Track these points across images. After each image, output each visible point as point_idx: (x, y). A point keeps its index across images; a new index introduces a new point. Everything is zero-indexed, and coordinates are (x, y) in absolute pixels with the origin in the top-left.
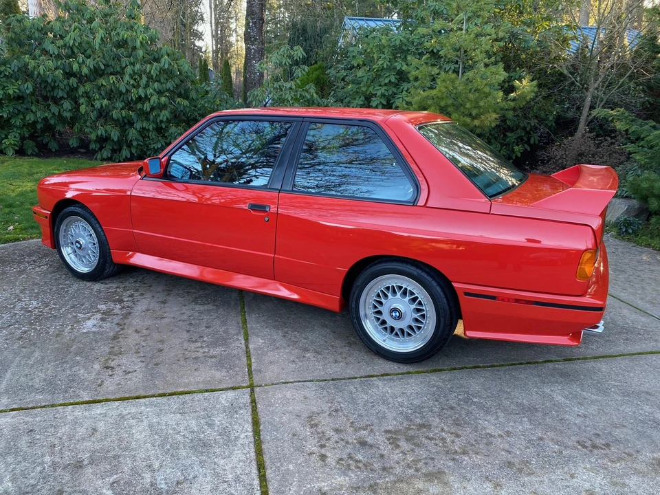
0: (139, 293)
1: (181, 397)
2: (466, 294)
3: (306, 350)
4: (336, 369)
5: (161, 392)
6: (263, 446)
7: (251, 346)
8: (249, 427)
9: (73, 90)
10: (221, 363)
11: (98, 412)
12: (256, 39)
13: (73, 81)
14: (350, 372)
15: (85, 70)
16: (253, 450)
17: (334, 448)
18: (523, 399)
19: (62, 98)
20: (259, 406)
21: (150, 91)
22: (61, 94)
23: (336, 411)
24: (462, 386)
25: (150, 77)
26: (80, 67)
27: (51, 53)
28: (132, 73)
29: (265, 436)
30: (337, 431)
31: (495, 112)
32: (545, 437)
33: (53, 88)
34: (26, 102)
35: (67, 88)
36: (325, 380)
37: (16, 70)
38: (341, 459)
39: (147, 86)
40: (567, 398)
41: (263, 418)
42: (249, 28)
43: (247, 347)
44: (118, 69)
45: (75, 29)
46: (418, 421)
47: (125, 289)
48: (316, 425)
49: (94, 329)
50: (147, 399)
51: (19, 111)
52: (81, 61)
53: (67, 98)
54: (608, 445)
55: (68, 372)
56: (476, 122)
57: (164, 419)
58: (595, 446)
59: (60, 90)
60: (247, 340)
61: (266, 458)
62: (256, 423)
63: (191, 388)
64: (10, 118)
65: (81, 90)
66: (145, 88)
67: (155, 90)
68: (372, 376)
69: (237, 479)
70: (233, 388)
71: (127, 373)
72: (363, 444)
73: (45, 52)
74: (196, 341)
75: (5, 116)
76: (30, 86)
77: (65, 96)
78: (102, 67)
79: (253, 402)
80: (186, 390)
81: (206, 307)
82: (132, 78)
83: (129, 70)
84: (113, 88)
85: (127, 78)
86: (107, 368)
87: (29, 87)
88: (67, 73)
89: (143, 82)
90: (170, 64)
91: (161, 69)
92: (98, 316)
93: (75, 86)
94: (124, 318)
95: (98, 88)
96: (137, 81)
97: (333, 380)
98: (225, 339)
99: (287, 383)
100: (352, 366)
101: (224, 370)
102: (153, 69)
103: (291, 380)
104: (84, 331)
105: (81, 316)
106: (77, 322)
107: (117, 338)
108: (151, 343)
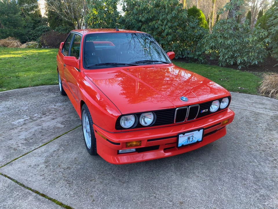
0: (55, 113)
3: (47, 162)
4: (34, 179)
7: (35, 151)
10: (12, 154)
13: (140, 24)
14: (35, 185)
21: (167, 27)
25: (168, 21)
35: (138, 27)
36: (18, 183)
39: (166, 24)
43: (35, 149)
49: (16, 123)
52: (143, 16)
60: (40, 147)
66: (165, 26)
67: (169, 27)
83: (161, 18)
84: (153, 26)
89: (165, 23)
90: (175, 14)
91: (172, 16)
92: (27, 118)
93: (140, 26)
94: (31, 122)
95: (149, 26)
96: (163, 22)
97: (21, 185)
98: (36, 143)
99: (5, 176)
100: (43, 181)
101: (5, 158)
102: (169, 17)
103: (9, 176)
104: (13, 123)
105: (25, 116)
106: (19, 119)
107: (13, 129)
108: (15, 135)
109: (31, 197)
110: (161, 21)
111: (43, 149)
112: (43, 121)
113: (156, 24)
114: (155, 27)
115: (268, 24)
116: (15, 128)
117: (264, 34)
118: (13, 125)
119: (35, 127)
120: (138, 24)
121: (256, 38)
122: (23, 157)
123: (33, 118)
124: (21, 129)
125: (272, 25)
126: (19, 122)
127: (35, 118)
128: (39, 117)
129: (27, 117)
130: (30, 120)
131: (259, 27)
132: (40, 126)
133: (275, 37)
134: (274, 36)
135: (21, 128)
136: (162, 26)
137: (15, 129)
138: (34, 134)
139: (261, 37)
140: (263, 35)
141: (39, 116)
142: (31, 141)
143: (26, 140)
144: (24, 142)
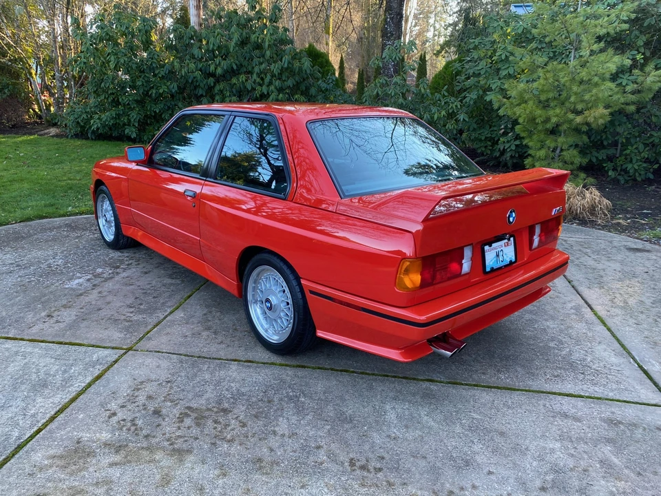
0: (137, 263)
1: (70, 347)
2: (312, 292)
3: (208, 329)
4: (213, 349)
5: (62, 340)
6: (81, 397)
7: (168, 318)
8: (89, 379)
9: (211, 88)
10: (130, 327)
11: (7, 346)
12: (392, 35)
13: (211, 80)
14: (222, 354)
15: (219, 71)
16: (71, 397)
17: (130, 410)
18: (351, 409)
19: (202, 96)
20: (115, 365)
21: (272, 88)
22: (200, 92)
23: (169, 382)
24: (307, 384)
25: (273, 76)
26: (216, 69)
27: (196, 57)
28: (259, 72)
29: (92, 389)
30: (150, 398)
31: (607, 107)
32: (325, 446)
33: (196, 87)
34: (175, 99)
35: (206, 87)
36: (192, 356)
37: (167, 73)
38: (124, 420)
39: (270, 83)
40: (399, 417)
41: (108, 375)
42: (387, 24)
43: (166, 317)
44: (250, 69)
45: (218, 35)
46: (226, 405)
47: (132, 258)
48: (138, 389)
49: (74, 287)
50: (47, 344)
51: (169, 108)
52: (218, 63)
53: (206, 96)
54: (380, 470)
55: (22, 315)
56: (579, 119)
57: (42, 360)
58: (363, 468)
59: (200, 89)
60: (171, 313)
61: (74, 404)
62: (98, 377)
63: (85, 342)
64: (162, 113)
65: (217, 88)
66: (268, 86)
67: (276, 88)
68: (235, 360)
69: (33, 416)
70: (113, 348)
71: (57, 322)
72: (157, 412)
73: (193, 56)
74: (133, 307)
75: (158, 112)
76: (176, 86)
77: (204, 94)
78: (235, 67)
79: (116, 362)
80: (81, 342)
81: (173, 281)
82: (259, 77)
83: (256, 69)
84: (241, 86)
85: (255, 76)
86: (48, 316)
87: (174, 87)
88: (208, 74)
89: (267, 80)
90: (289, 63)
91: (282, 67)
92: (88, 277)
93: (212, 85)
94: (104, 281)
95: (232, 86)
96: (262, 79)
97: (199, 357)
98: (156, 309)
99: (159, 352)
100: (230, 349)
101: (125, 333)
102: (275, 68)
103: (164, 351)
104: (67, 286)
105: (78, 275)
106: (70, 279)
107: (81, 295)
108: (99, 303)
109: (234, 366)
110: (258, 75)
111: (179, 314)
112: (127, 277)
113: (246, 80)
114: (245, 87)
115: (458, 88)
117: (456, 106)
118: (72, 289)
120: (206, 81)
121: (443, 113)
122: (158, 327)
123: (99, 275)
124: (99, 293)
125: (465, 91)
126: (80, 284)
127: (105, 276)
128: (113, 273)
129: (84, 275)
130: (100, 279)
131: (446, 94)
132: (131, 285)
133: (471, 112)
134: (470, 109)
135: (95, 291)
136: (261, 85)
137: (86, 294)
138: (136, 298)
139: (450, 111)
140: (454, 107)
141: (110, 272)
142: (142, 307)
143: (131, 307)
144: (132, 310)
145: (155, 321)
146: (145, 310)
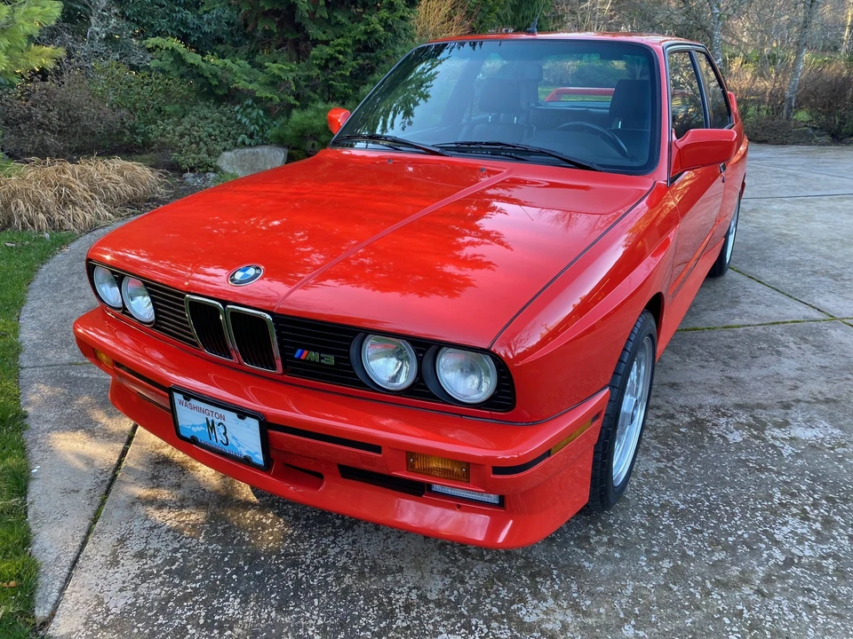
92: (777, 432)
94: (759, 406)
104: (837, 432)
105: (788, 450)
106: (814, 447)
107: (827, 401)
108: (813, 375)
112: (715, 392)
116: (818, 401)
118: (833, 420)
119: (747, 379)
123: (750, 426)
124: (796, 388)
126: (810, 423)
127: (744, 417)
128: (724, 415)
129: (777, 443)
130: (763, 415)
132: (731, 378)
135: (799, 394)
137: (820, 397)
138: (753, 357)
141: (723, 420)
142: (765, 346)
143: (778, 352)
144: (780, 349)
145: (772, 328)
146: (765, 341)
